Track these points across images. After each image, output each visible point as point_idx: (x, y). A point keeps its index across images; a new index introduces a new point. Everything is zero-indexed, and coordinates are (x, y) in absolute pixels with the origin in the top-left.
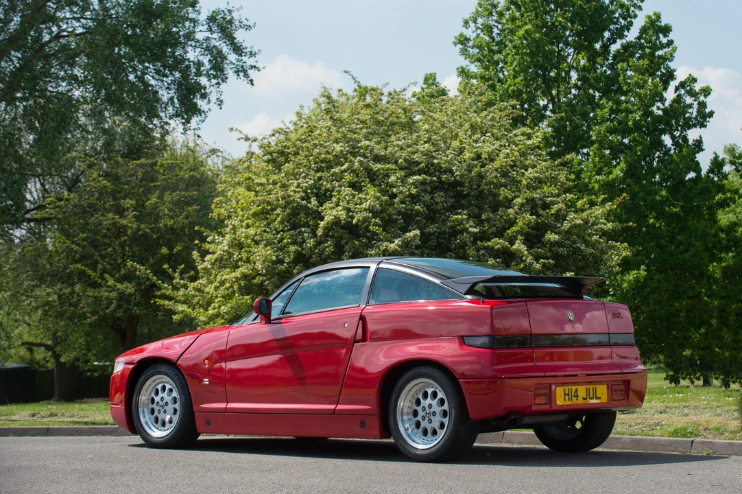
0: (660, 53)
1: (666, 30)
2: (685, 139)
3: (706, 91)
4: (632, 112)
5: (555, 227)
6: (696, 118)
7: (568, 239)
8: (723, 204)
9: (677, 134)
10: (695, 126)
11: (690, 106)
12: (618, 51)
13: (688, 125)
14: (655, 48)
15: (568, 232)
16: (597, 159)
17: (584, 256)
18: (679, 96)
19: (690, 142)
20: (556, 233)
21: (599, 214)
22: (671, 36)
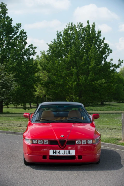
0: (24, 38)
1: (25, 33)
2: (29, 57)
3: (35, 48)
4: (18, 51)
5: (2, 79)
6: (32, 53)
7: (5, 82)
8: (37, 72)
9: (28, 56)
10: (32, 55)
11: (31, 51)
12: (15, 37)
13: (31, 54)
14: (23, 37)
15: (5, 80)
16: (10, 61)
17: (8, 85)
18: (29, 48)
19: (31, 58)
20: (2, 80)
21: (11, 76)
22: (26, 34)
